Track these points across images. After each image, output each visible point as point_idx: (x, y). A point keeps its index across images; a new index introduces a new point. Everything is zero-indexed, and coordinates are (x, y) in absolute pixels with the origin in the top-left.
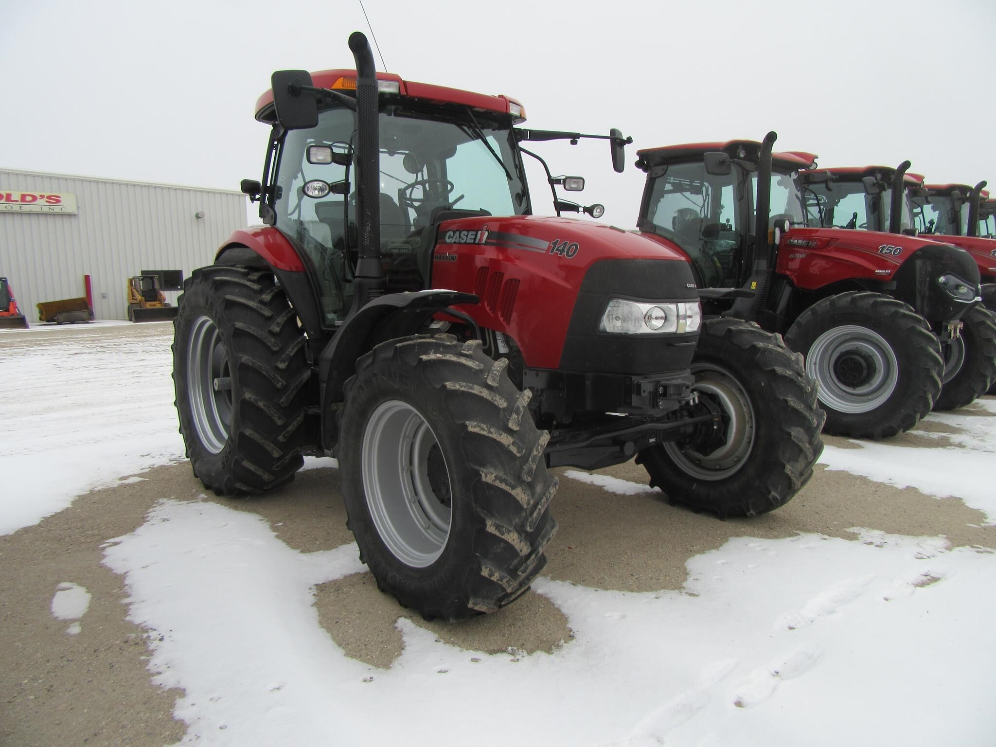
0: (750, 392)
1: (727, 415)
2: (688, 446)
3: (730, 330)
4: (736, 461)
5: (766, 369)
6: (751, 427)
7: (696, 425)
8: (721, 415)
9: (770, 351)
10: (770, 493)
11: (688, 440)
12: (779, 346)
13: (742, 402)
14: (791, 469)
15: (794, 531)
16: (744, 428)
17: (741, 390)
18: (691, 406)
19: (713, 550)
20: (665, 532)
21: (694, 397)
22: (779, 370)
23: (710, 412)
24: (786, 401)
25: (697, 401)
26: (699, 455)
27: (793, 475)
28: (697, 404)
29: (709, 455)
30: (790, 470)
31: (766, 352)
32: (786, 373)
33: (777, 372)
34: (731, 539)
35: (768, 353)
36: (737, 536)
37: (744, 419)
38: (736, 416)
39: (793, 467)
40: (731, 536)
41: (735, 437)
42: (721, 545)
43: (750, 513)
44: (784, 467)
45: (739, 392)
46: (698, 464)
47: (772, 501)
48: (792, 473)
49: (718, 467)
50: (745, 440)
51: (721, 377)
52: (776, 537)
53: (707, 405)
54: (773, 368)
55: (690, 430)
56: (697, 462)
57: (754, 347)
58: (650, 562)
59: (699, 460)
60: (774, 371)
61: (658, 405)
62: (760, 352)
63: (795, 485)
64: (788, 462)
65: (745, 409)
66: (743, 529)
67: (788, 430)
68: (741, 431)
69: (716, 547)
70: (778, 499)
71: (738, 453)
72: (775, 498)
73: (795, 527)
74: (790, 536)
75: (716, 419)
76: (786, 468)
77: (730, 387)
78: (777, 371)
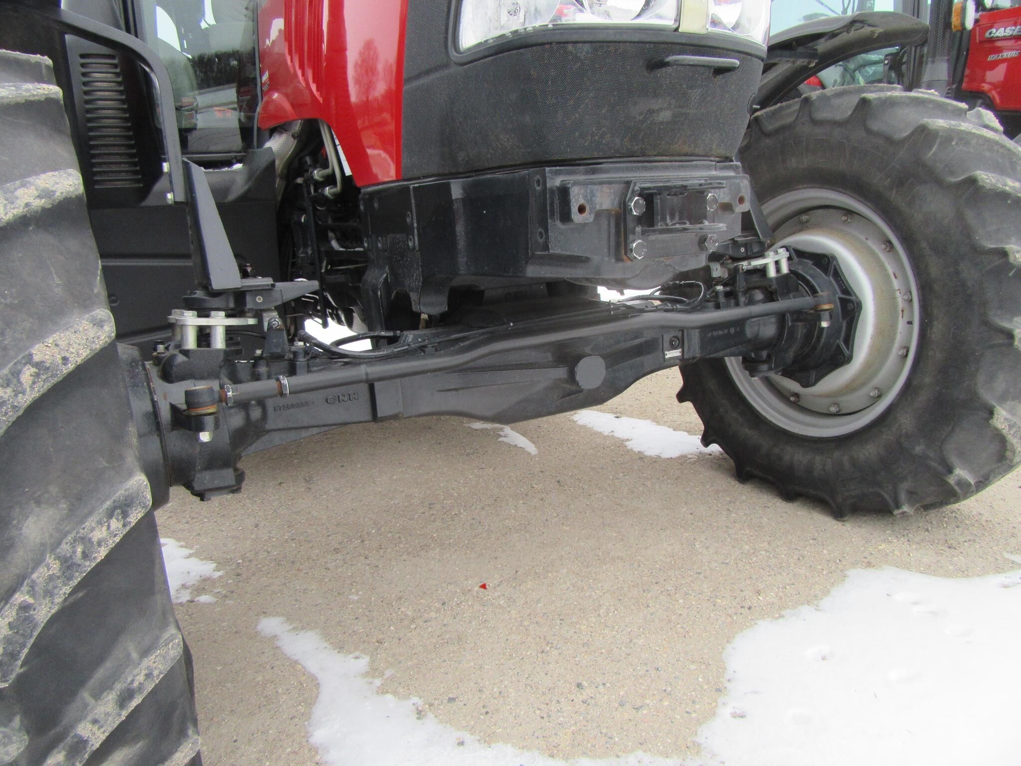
0: (908, 241)
1: (853, 298)
2: (765, 367)
3: (864, 102)
4: (872, 397)
5: (953, 180)
6: (910, 323)
7: (781, 317)
8: (840, 299)
9: (964, 138)
10: (950, 471)
11: (764, 354)
12: (987, 127)
13: (890, 269)
14: (1009, 416)
15: (1006, 555)
16: (893, 326)
17: (889, 243)
18: (771, 280)
19: (806, 606)
20: (707, 548)
21: (777, 258)
22: (987, 178)
23: (814, 291)
24: (1004, 254)
25: (785, 269)
26: (792, 385)
27: (1012, 432)
28: (786, 276)
29: (814, 384)
30: (1006, 419)
31: (953, 140)
32: (1006, 185)
33: (981, 183)
34: (852, 573)
35: (957, 144)
36: (869, 565)
37: (894, 306)
38: (875, 299)
39: (1012, 412)
40: (854, 564)
41: (872, 347)
42: (826, 592)
43: (900, 511)
44: (991, 413)
45: (883, 246)
46: (794, 402)
47: (956, 488)
48: (1010, 427)
49: (833, 409)
50: (896, 351)
51: (844, 218)
52: (964, 572)
53: (808, 277)
54: (974, 173)
55: (769, 330)
56: (792, 399)
57: (922, 130)
58: (641, 641)
59: (797, 395)
60: (972, 182)
61: (628, 250)
62: (938, 141)
63: (1014, 452)
64: (1003, 399)
65: (896, 284)
66: (883, 546)
67: (1006, 324)
68: (885, 333)
69: (812, 599)
70: (970, 485)
71: (877, 381)
72: (962, 483)
73: (1007, 544)
74: (998, 570)
75: (826, 307)
76: (996, 416)
77: (863, 237)
78: (983, 180)
